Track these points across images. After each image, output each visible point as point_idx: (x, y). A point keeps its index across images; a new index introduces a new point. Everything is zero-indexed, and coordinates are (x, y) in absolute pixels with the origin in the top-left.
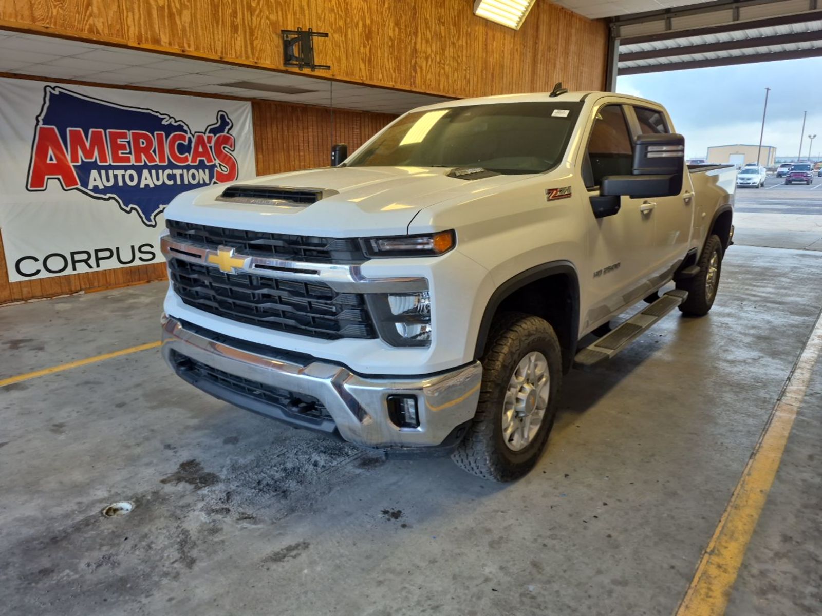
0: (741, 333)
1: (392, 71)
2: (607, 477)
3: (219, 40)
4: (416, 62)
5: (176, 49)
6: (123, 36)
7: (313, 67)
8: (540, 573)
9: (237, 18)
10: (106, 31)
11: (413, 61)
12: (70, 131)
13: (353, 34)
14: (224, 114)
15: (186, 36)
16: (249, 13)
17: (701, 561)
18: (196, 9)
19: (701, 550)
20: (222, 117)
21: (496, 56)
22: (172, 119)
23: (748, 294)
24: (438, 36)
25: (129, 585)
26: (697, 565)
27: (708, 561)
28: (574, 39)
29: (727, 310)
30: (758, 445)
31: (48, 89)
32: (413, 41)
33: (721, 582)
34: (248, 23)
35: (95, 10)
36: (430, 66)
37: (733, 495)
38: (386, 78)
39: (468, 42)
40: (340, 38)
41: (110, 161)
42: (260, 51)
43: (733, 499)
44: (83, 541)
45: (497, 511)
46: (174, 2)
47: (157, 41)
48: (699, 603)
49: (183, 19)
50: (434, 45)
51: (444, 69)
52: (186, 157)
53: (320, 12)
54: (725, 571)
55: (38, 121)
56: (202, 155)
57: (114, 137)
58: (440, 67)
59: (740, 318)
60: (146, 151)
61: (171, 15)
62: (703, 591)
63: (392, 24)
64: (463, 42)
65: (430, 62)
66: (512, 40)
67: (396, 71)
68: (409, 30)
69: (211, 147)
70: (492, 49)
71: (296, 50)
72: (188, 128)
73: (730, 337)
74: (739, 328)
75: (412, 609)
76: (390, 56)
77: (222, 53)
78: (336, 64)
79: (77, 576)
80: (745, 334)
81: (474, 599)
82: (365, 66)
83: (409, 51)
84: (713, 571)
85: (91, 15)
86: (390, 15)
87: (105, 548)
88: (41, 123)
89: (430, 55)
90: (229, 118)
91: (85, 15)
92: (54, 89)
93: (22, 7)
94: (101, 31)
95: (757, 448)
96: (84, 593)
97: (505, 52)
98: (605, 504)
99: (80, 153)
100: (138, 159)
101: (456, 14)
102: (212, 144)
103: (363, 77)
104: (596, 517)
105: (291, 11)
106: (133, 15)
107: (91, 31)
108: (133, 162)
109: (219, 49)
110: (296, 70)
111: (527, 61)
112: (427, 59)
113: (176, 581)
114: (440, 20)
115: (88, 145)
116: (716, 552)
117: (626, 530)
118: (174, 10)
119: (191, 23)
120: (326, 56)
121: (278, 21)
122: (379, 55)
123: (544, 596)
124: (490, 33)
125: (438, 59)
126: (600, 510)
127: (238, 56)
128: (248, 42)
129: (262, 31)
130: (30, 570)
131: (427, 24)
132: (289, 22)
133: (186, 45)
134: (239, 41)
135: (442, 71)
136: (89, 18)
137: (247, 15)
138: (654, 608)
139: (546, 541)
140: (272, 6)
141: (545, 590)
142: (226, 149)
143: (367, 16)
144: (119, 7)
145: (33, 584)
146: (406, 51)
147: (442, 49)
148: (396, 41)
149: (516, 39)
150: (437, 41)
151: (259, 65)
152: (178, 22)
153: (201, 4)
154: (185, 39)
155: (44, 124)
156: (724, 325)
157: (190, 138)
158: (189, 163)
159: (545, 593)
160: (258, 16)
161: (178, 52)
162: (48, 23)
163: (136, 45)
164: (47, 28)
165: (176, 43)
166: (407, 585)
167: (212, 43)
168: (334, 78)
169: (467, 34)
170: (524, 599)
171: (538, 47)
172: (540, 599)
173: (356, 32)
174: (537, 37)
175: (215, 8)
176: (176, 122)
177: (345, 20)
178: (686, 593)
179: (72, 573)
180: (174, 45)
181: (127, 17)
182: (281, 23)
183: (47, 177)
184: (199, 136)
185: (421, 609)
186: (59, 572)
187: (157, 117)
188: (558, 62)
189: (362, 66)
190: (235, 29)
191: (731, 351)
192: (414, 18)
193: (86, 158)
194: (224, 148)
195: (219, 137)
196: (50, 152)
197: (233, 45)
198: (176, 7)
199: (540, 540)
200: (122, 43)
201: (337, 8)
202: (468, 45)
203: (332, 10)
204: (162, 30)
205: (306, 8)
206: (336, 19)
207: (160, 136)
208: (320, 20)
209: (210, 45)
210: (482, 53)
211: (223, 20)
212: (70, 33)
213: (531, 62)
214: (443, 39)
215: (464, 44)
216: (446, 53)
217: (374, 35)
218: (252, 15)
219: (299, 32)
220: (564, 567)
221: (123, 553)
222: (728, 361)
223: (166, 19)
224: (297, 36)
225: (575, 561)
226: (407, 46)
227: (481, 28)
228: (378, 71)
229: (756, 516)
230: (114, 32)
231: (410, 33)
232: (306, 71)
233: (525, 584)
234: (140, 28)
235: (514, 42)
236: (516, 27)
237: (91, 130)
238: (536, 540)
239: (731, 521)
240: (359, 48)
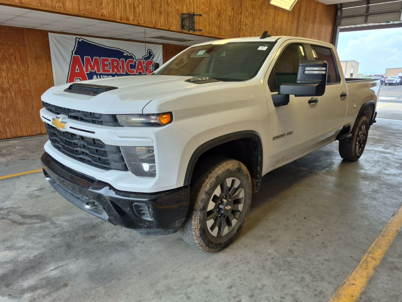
0: (394, 162)
1: (229, 32)
2: (324, 220)
3: (154, 18)
4: (240, 27)
5: (136, 23)
6: (114, 17)
7: (194, 30)
8: (292, 254)
9: (162, 8)
10: (108, 15)
11: (239, 27)
12: (85, 58)
13: (212, 14)
14: (151, 51)
15: (140, 16)
16: (167, 6)
17: (364, 256)
18: (145, 4)
19: (365, 251)
20: (150, 52)
21: (279, 23)
22: (128, 53)
23: (400, 144)
24: (251, 14)
25: (125, 244)
26: (362, 257)
27: (367, 256)
28: (318, 15)
29: (388, 151)
30: (397, 211)
31: (77, 39)
32: (240, 17)
33: (372, 264)
34: (166, 11)
35: (104, 6)
36: (247, 29)
37: (382, 231)
38: (226, 35)
39: (266, 17)
40: (207, 17)
41: (101, 72)
42: (171, 23)
43: (382, 232)
44: (105, 227)
45: (274, 230)
46: (136, 1)
47: (128, 19)
48: (362, 271)
49: (139, 9)
50: (249, 19)
51: (253, 30)
52: (134, 70)
53: (198, 4)
54: (375, 260)
55: (73, 53)
56: (140, 69)
57: (104, 61)
58: (251, 29)
59: (394, 155)
60: (116, 67)
61: (134, 8)
62: (364, 267)
63: (230, 10)
64: (263, 17)
65: (247, 27)
66: (287, 16)
67: (231, 32)
68: (238, 12)
69: (144, 66)
70: (277, 20)
71: (187, 23)
72: (135, 57)
73: (388, 163)
74: (393, 160)
75: (238, 262)
76: (229, 24)
77: (155, 24)
78: (204, 28)
79: (105, 240)
80: (396, 163)
81: (264, 261)
82: (217, 29)
83: (238, 21)
84: (369, 259)
85: (102, 8)
86: (230, 5)
87: (113, 231)
88: (74, 54)
89: (247, 24)
90: (152, 53)
91: (100, 8)
92: (79, 39)
93: (75, 5)
94: (105, 15)
95: (396, 212)
96: (108, 246)
97: (284, 22)
98: (322, 230)
99: (89, 68)
100: (113, 71)
101: (261, 4)
102: (145, 65)
103: (216, 34)
104: (318, 235)
105: (185, 4)
106: (119, 8)
107: (102, 15)
108: (111, 72)
109: (154, 22)
110: (187, 31)
111: (294, 26)
112: (246, 25)
113: (143, 244)
114: (253, 7)
115: (92, 64)
116: (372, 252)
117: (331, 241)
118: (136, 5)
119: (143, 11)
120: (200, 24)
121: (179, 9)
122: (224, 24)
123: (294, 262)
124: (277, 13)
125: (251, 26)
126: (319, 233)
127: (161, 25)
128: (166, 19)
129: (172, 14)
130: (86, 236)
131: (246, 9)
132: (184, 10)
133: (140, 21)
134: (162, 19)
135: (253, 31)
136: (101, 9)
137: (166, 6)
138: (342, 271)
139: (295, 242)
140: (177, 2)
141: (294, 260)
142: (151, 67)
143: (219, 6)
144: (113, 4)
145: (89, 241)
146: (236, 22)
147: (253, 21)
148: (232, 17)
149: (289, 15)
150: (251, 17)
151: (170, 30)
152: (137, 10)
153: (147, 2)
154: (140, 18)
155: (75, 55)
156: (386, 158)
157: (135, 62)
158: (135, 73)
159: (295, 261)
160: (171, 7)
161: (137, 24)
162: (85, 12)
163: (119, 21)
164: (85, 14)
165: (136, 20)
166: (236, 254)
167: (151, 20)
168: (203, 35)
169: (265, 13)
170: (285, 263)
171: (300, 19)
172: (292, 263)
173: (214, 13)
174: (300, 14)
175: (153, 3)
176: (130, 54)
177: (209, 8)
178: (357, 266)
179: (103, 239)
180: (135, 21)
181: (116, 8)
182: (181, 10)
183: (75, 78)
184: (139, 61)
185: (242, 262)
186: (98, 238)
187: (122, 52)
188: (309, 27)
189: (216, 29)
190: (161, 13)
191: (388, 170)
192: (241, 6)
193: (91, 70)
194: (150, 66)
195: (148, 61)
196: (77, 67)
197: (160, 21)
198: (136, 4)
199: (292, 242)
200: (114, 20)
201: (206, 2)
202: (266, 19)
203: (203, 3)
204: (130, 14)
205: (192, 2)
206: (205, 7)
207: (123, 61)
208: (198, 8)
209: (150, 21)
210: (272, 22)
211: (156, 9)
212: (93, 16)
213: (296, 26)
214: (254, 16)
215: (264, 18)
216: (255, 23)
217: (222, 15)
218: (168, 6)
219: (189, 14)
220: (303, 253)
221: (121, 233)
222: (386, 174)
223: (132, 9)
224: (187, 16)
225: (308, 251)
226: (236, 19)
227: (272, 10)
228: (223, 32)
229: (392, 240)
230: (111, 16)
231: (239, 13)
232: (191, 32)
233: (285, 257)
234: (121, 13)
235: (288, 17)
236: (290, 9)
237: (94, 57)
238: (290, 242)
239: (380, 241)
240: (215, 21)
